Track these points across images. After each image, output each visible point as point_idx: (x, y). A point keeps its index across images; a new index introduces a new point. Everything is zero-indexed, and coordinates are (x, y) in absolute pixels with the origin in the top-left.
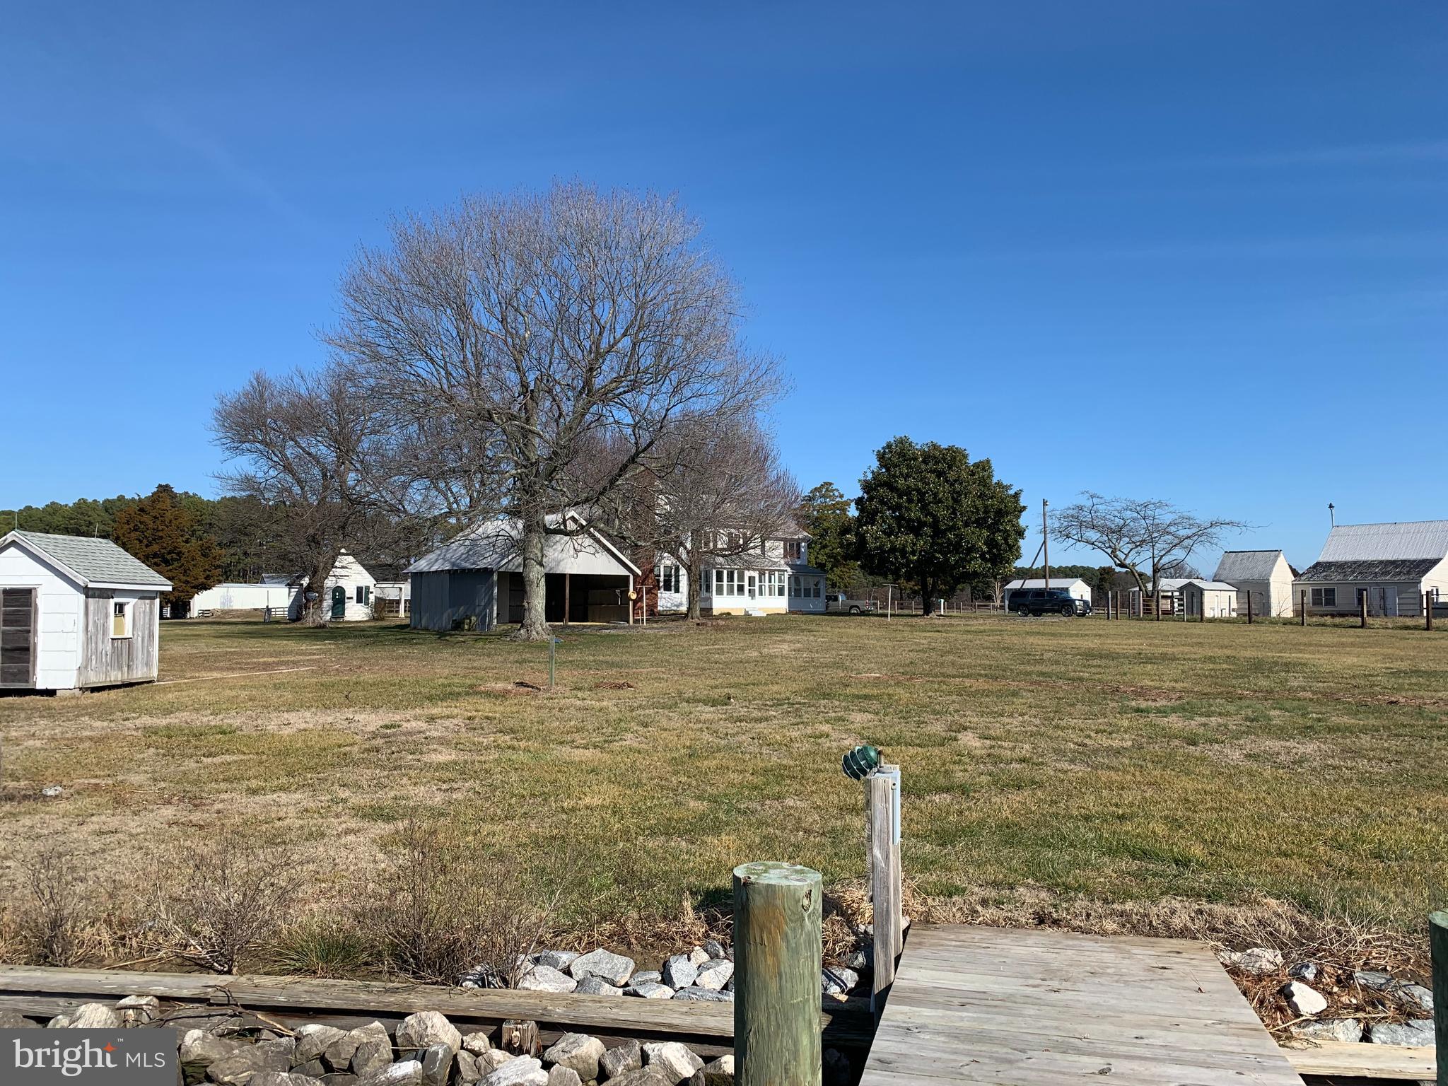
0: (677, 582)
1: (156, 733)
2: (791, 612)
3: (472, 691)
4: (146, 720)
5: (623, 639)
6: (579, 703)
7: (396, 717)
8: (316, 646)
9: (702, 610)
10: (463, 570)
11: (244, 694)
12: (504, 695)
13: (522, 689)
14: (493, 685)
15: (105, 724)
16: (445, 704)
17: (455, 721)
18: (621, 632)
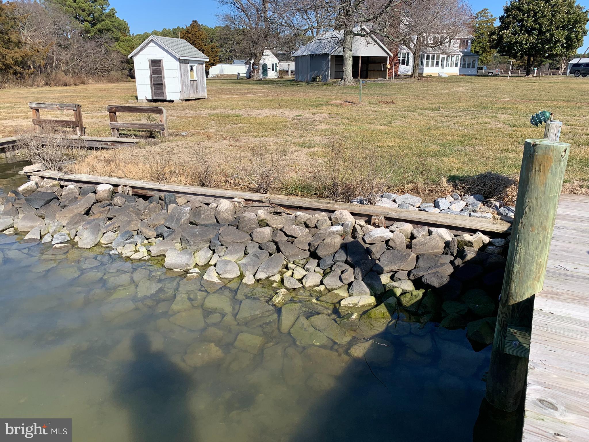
0: (408, 60)
1: (213, 116)
2: (460, 75)
3: (328, 104)
4: (207, 111)
5: (385, 85)
6: (372, 109)
7: (300, 113)
8: (261, 87)
9: (419, 73)
10: (316, 55)
11: (240, 103)
12: (341, 105)
13: (347, 103)
14: (335, 101)
15: (194, 112)
16: (318, 108)
17: (324, 115)
18: (384, 82)
